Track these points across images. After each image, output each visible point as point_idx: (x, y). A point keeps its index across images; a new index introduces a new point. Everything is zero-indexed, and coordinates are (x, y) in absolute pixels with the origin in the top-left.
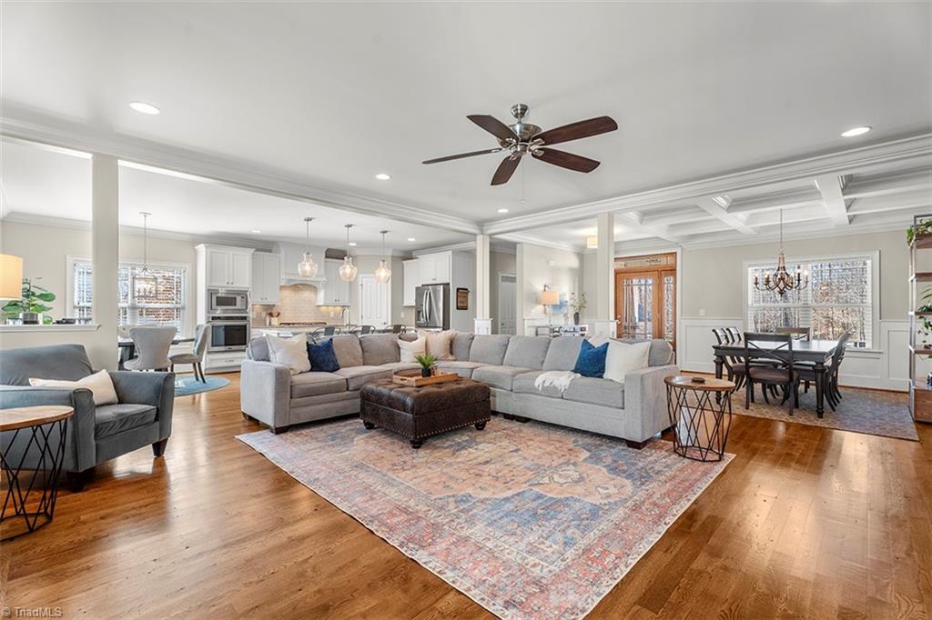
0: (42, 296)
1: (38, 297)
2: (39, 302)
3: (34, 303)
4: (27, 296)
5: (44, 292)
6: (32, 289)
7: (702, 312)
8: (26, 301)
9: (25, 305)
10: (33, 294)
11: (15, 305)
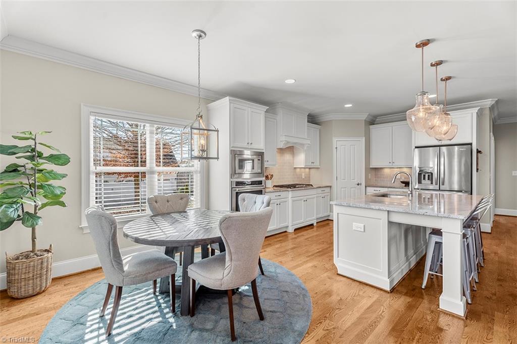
0: (53, 158)
1: (46, 158)
2: (48, 166)
3: (41, 167)
4: (32, 158)
5: (55, 153)
6: (39, 148)
8: (30, 165)
9: (28, 171)
10: (40, 155)
11: (15, 170)
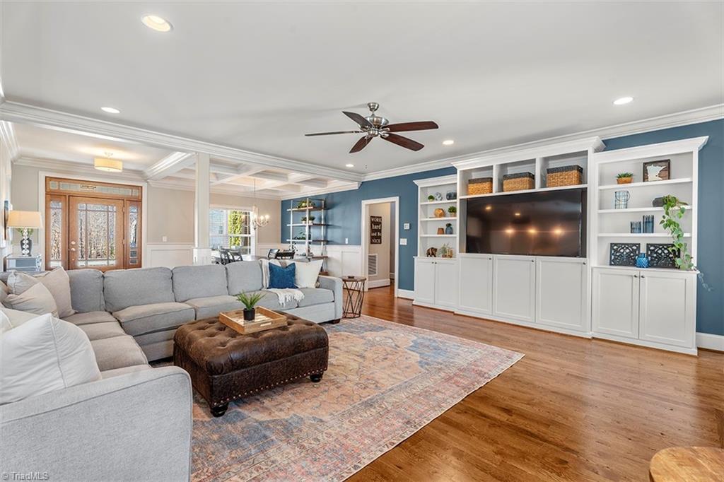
7: (165, 239)
